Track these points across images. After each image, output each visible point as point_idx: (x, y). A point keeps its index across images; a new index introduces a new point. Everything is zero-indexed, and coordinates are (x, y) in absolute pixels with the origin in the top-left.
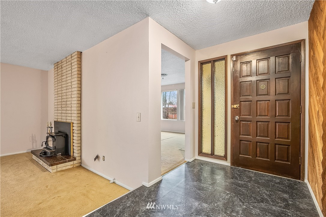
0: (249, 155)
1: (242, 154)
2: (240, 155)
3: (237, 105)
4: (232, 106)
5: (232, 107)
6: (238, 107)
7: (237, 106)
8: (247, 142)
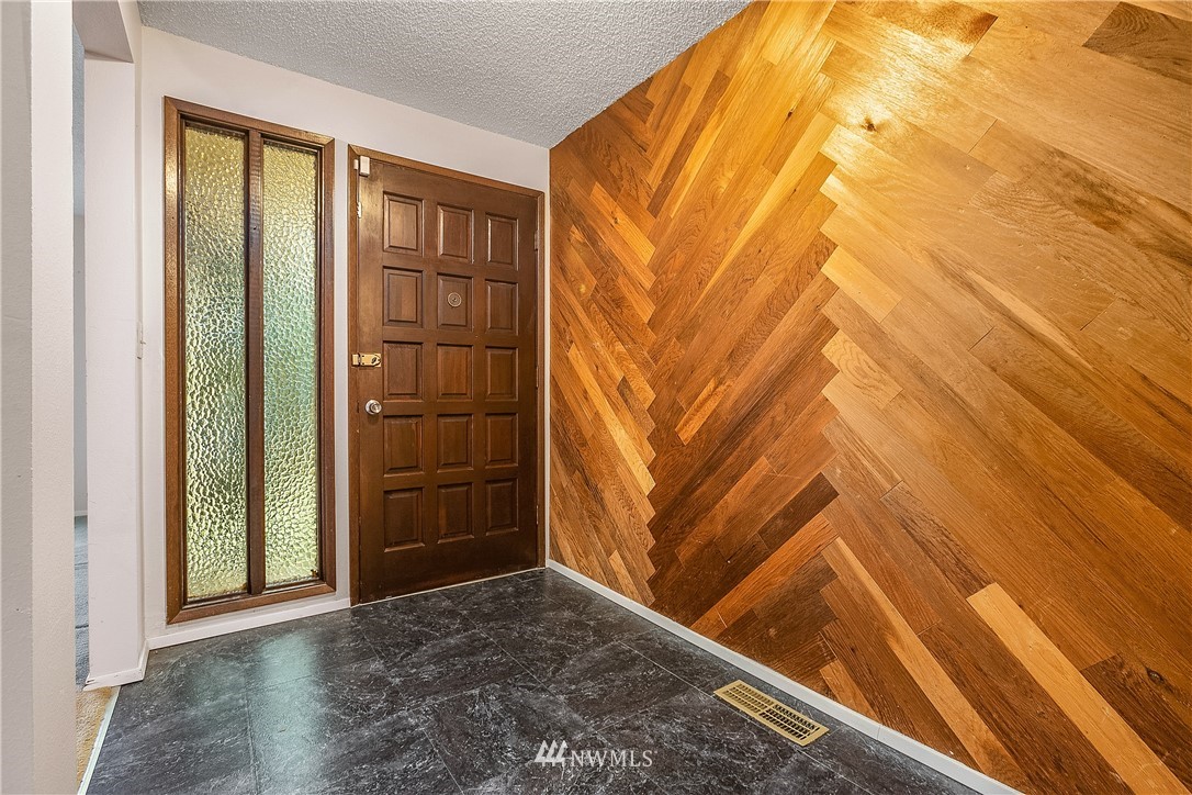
0: (416, 541)
1: (390, 546)
2: (387, 550)
3: (373, 356)
4: (355, 357)
5: (355, 363)
6: (377, 362)
7: (374, 360)
8: (407, 495)
